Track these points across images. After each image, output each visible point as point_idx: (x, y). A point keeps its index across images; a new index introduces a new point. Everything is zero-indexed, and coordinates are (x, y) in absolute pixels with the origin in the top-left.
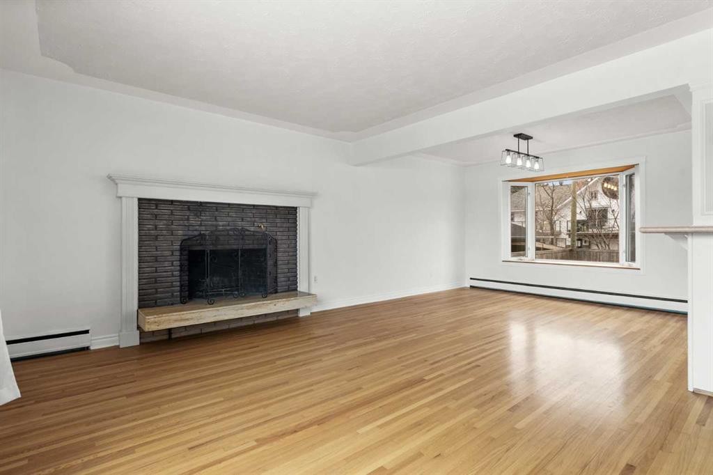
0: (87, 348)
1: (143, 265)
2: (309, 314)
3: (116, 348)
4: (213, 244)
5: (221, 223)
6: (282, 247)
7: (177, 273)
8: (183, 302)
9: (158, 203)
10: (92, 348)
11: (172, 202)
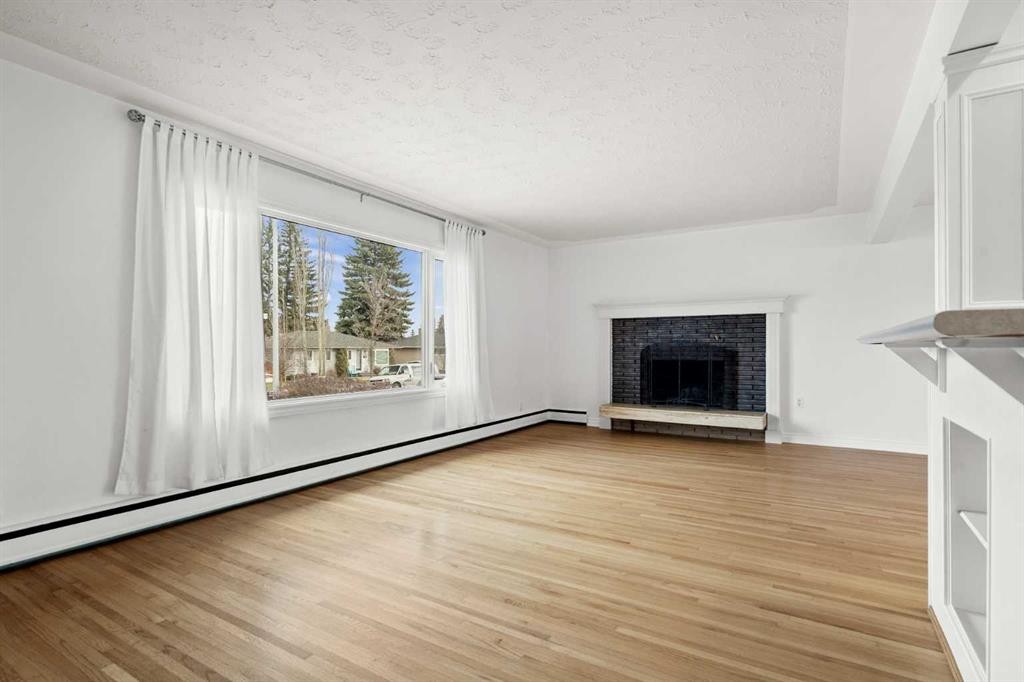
0: (585, 424)
1: (616, 369)
2: (780, 443)
3: (597, 428)
4: (657, 355)
5: (675, 335)
6: (744, 359)
7: (638, 378)
8: (642, 403)
9: (624, 321)
10: (588, 425)
11: (635, 319)
